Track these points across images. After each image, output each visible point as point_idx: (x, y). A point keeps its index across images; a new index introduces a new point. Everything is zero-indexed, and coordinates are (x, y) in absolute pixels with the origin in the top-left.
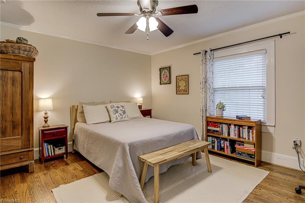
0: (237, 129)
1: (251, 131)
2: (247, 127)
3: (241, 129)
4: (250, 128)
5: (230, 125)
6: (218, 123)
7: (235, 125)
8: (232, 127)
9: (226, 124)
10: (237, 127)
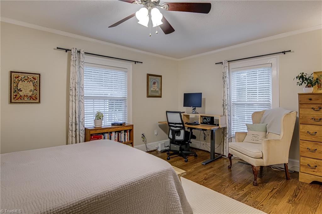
0: (117, 135)
1: (126, 134)
2: (123, 131)
3: (120, 134)
4: (125, 131)
5: (111, 133)
6: (100, 133)
7: (116, 132)
8: (113, 134)
9: (107, 133)
10: (117, 133)
